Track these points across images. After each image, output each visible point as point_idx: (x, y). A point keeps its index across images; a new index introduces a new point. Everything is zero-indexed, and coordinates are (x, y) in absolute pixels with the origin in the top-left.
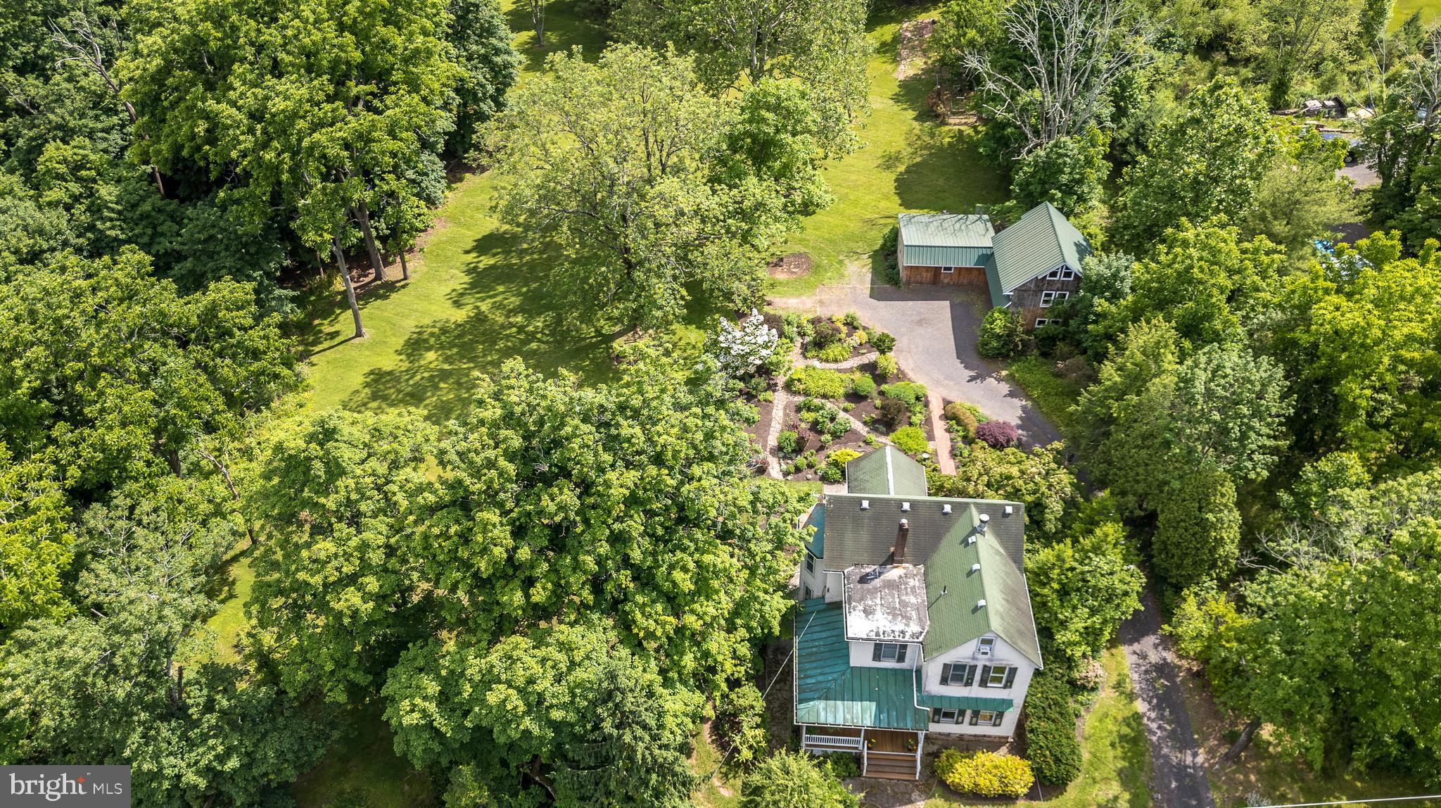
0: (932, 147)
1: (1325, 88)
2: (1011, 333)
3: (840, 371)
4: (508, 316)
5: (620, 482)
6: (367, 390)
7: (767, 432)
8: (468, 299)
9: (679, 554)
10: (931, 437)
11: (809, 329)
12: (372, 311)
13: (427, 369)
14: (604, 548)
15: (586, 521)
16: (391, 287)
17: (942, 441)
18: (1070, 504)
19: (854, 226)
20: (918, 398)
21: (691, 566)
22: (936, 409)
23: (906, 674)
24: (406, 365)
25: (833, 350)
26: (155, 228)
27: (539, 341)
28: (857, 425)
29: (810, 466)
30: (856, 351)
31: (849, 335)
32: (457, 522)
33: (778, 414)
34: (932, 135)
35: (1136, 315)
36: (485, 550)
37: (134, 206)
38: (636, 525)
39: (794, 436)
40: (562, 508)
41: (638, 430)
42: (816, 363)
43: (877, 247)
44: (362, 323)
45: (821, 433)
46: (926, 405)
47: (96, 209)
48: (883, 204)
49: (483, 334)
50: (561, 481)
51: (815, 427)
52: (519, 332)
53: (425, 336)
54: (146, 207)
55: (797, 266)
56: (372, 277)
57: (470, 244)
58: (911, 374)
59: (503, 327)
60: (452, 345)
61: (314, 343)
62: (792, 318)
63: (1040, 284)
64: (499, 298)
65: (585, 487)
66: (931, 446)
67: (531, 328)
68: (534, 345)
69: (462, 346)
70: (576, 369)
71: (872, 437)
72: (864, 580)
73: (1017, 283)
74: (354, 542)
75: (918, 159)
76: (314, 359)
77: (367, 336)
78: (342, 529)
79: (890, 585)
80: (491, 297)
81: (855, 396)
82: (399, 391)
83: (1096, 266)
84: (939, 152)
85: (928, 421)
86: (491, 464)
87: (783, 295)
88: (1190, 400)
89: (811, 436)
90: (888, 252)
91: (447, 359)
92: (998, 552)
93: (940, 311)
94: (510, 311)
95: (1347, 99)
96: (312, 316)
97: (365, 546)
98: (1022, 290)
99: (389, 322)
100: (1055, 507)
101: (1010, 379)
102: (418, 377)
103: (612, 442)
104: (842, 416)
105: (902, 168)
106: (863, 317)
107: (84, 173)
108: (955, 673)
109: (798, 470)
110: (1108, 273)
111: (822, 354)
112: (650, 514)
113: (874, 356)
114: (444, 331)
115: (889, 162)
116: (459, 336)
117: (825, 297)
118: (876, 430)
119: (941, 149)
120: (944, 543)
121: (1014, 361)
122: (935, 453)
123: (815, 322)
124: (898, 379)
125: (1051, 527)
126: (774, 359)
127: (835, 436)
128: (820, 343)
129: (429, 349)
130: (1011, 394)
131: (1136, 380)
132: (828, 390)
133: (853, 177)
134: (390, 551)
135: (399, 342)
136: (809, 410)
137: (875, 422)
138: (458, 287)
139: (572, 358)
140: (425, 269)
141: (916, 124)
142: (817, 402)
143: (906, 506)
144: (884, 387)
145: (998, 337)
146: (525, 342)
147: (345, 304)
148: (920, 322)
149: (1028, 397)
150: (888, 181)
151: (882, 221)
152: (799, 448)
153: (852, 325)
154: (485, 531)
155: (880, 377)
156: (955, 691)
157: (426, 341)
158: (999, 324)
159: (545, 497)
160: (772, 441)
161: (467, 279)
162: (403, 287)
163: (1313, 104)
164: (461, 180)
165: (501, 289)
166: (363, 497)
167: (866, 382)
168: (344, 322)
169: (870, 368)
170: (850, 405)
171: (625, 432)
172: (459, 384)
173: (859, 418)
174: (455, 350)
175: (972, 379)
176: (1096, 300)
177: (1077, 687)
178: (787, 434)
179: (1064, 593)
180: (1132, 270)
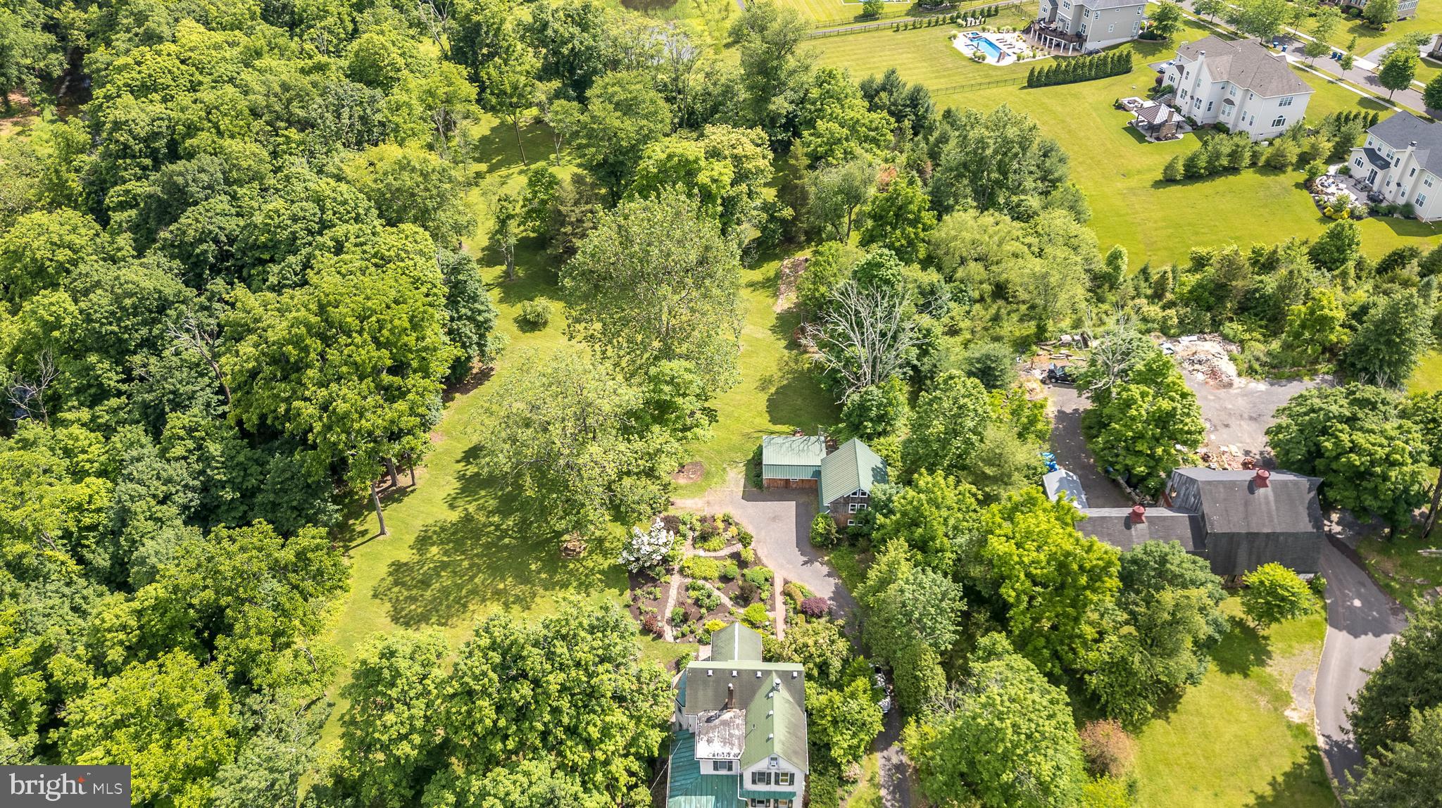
0: (796, 371)
2: (829, 532)
3: (716, 558)
4: (488, 517)
5: (555, 680)
6: (390, 578)
7: (665, 606)
8: (460, 502)
9: (592, 716)
10: (773, 609)
11: (698, 526)
12: (391, 512)
13: (432, 561)
14: (547, 718)
15: (537, 702)
16: (403, 492)
17: (780, 611)
18: (845, 662)
19: (736, 439)
20: (766, 580)
21: (599, 723)
22: (779, 587)
23: (734, 778)
24: (417, 558)
25: (714, 542)
26: (245, 470)
27: (511, 537)
28: (726, 600)
29: (692, 632)
30: (729, 542)
31: (725, 530)
32: (466, 704)
33: (673, 593)
34: (796, 362)
36: (481, 721)
37: (232, 458)
38: (565, 703)
39: (682, 611)
40: (523, 697)
41: (565, 650)
42: (701, 553)
43: (750, 457)
44: (385, 523)
45: (701, 606)
46: (772, 585)
47: (205, 459)
48: (758, 420)
49: (471, 531)
50: (521, 680)
51: (697, 603)
52: (496, 530)
53: (430, 534)
54: (241, 458)
55: (694, 473)
56: (389, 483)
57: (460, 455)
58: (765, 560)
59: (485, 526)
60: (449, 541)
61: (351, 540)
62: (687, 518)
63: (847, 500)
64: (481, 501)
65: (536, 683)
66: (771, 615)
67: (504, 527)
68: (507, 541)
69: (456, 542)
70: (538, 559)
71: (734, 609)
72: (709, 720)
73: (832, 499)
74: (406, 715)
75: (785, 382)
76: (351, 553)
77: (388, 534)
78: (399, 707)
79: (725, 723)
80: (476, 500)
81: (725, 579)
82: (413, 579)
83: (878, 491)
85: (772, 596)
86: (484, 674)
87: (682, 496)
89: (694, 610)
90: (755, 464)
91: (446, 553)
92: (788, 701)
93: (788, 509)
94: (490, 512)
95: (1089, 334)
96: (347, 517)
97: (411, 718)
98: (835, 503)
99: (403, 522)
100: (836, 664)
101: (829, 563)
102: (426, 568)
103: (550, 656)
104: (716, 593)
105: (773, 390)
106: (736, 515)
107: (197, 434)
108: (759, 778)
109: (684, 635)
110: (884, 498)
111: (706, 545)
112: (572, 695)
113: (738, 547)
114: (443, 529)
115: (765, 384)
116: (454, 533)
117: (711, 498)
118: (737, 603)
119: (802, 373)
120: (757, 696)
121: (833, 549)
122: (775, 621)
123: (703, 520)
124: (755, 564)
125: (833, 678)
126: (671, 553)
127: (709, 609)
128: (704, 537)
129: (433, 544)
130: (829, 575)
132: (708, 574)
133: (738, 397)
134: (427, 719)
135: (411, 539)
136: (694, 589)
137: (737, 597)
138: (452, 492)
139: (533, 552)
140: (428, 476)
141: (786, 352)
142: (700, 583)
143: (735, 673)
144: (745, 571)
145: (821, 535)
146: (501, 538)
147: (371, 506)
148: (775, 519)
149: (840, 577)
150: (762, 400)
151: (756, 435)
152: (685, 619)
153: (727, 521)
154: (481, 710)
155: (743, 564)
156: (762, 788)
157: (430, 538)
158: (821, 526)
159: (514, 692)
160: (668, 614)
161: (458, 485)
162: (412, 492)
163: (1066, 338)
164: (452, 399)
165: (483, 493)
166: (411, 688)
167: (732, 568)
168: (371, 522)
169: (736, 556)
170: (721, 585)
171: (559, 651)
172: (454, 572)
173: (726, 594)
174: (451, 545)
175: (805, 563)
176: (878, 516)
177: (843, 782)
178: (678, 609)
179: (835, 722)
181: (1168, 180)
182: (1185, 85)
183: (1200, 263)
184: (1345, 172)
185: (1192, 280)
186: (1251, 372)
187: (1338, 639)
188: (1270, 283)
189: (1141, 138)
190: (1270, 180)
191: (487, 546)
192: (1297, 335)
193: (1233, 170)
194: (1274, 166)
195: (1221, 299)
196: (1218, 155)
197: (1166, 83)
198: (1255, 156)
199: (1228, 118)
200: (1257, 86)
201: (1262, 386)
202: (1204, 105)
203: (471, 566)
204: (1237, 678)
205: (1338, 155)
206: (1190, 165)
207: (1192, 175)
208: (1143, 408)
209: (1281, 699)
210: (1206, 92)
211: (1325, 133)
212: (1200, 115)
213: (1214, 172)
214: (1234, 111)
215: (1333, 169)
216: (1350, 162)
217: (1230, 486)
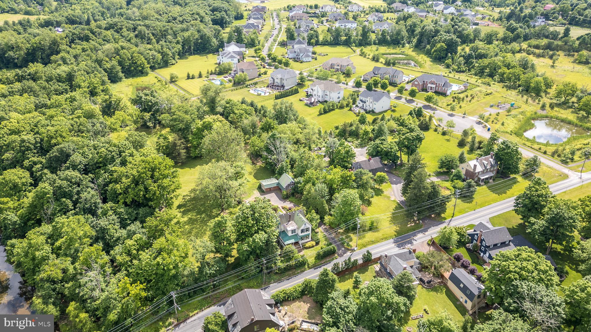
1: (317, 146)
2: (287, 194)
19: (251, 187)
20: (277, 207)
22: (281, 208)
23: (296, 235)
26: (130, 215)
34: (256, 167)
35: (305, 185)
37: (127, 212)
43: (258, 188)
46: (279, 208)
58: (275, 204)
63: (289, 185)
72: (287, 224)
75: (255, 172)
79: (291, 223)
83: (296, 180)
84: (258, 170)
88: (317, 191)
90: (260, 188)
93: (274, 195)
95: (320, 147)
98: (286, 187)
101: (289, 201)
105: (253, 174)
108: (302, 231)
110: (298, 181)
115: (251, 174)
120: (295, 216)
121: (289, 198)
124: (273, 205)
130: (291, 203)
131: (309, 192)
141: (252, 166)
143: (289, 214)
145: (285, 195)
148: (271, 197)
149: (293, 203)
150: (252, 177)
151: (256, 183)
156: (303, 234)
158: (285, 193)
163: (316, 149)
175: (284, 203)
176: (298, 185)
177: (317, 233)
180: (301, 179)
181: (321, 114)
182: (315, 93)
183: (337, 128)
184: (357, 106)
185: (338, 131)
186: (357, 147)
187: (394, 186)
188: (353, 128)
189: (310, 106)
190: (342, 110)
191: (200, 221)
192: (363, 138)
193: (333, 110)
194: (342, 107)
195: (345, 133)
196: (329, 106)
197: (309, 93)
198: (337, 106)
199: (327, 99)
200: (332, 90)
201: (360, 149)
202: (321, 97)
203: (200, 226)
204: (380, 196)
205: (354, 103)
206: (324, 109)
207: (325, 112)
208: (343, 151)
209: (389, 198)
210: (320, 93)
211: (350, 98)
212: (321, 99)
213: (330, 110)
214: (328, 97)
215: (354, 106)
216: (357, 103)
217: (365, 161)
